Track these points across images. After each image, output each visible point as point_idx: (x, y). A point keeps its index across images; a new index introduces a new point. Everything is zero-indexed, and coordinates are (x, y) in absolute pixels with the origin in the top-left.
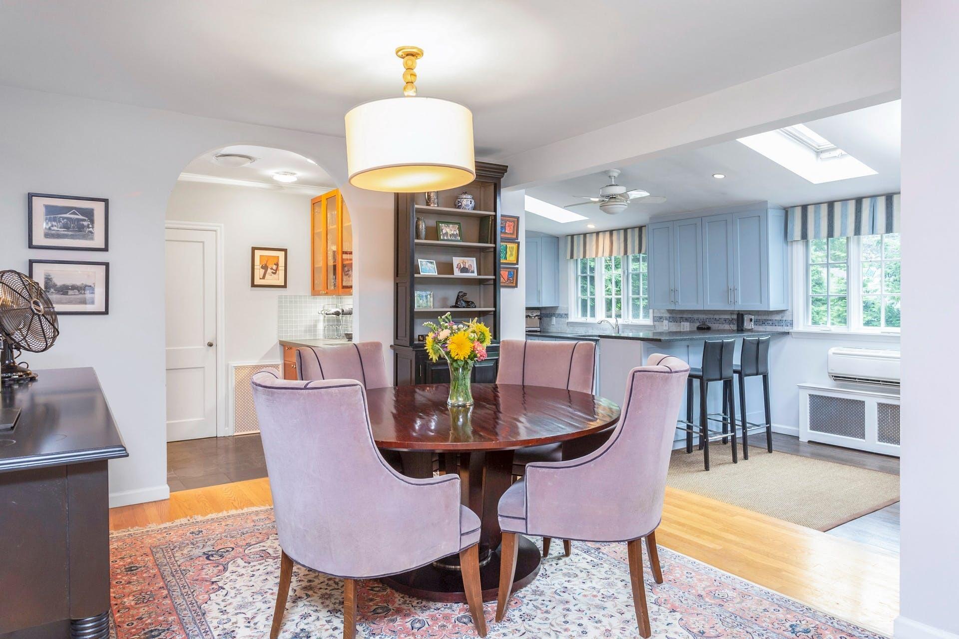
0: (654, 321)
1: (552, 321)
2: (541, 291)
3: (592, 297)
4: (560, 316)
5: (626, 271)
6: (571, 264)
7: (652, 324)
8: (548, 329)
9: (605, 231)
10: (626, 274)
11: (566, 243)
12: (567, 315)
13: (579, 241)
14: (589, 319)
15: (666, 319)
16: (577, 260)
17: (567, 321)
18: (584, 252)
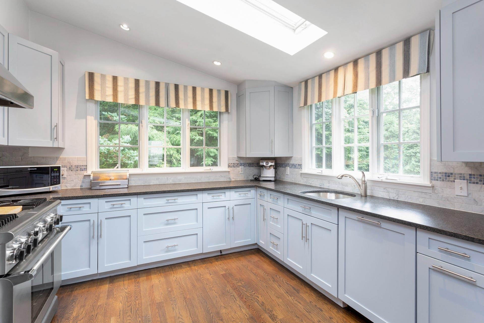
0: (431, 179)
1: (287, 171)
2: (274, 141)
3: (328, 146)
4: (294, 166)
5: (377, 110)
6: (305, 113)
7: (426, 182)
8: (283, 179)
9: (346, 64)
10: (376, 114)
11: (300, 89)
12: (300, 165)
13: (313, 83)
14: (325, 171)
15: (462, 177)
16: (311, 106)
17: (301, 172)
18: (319, 94)
